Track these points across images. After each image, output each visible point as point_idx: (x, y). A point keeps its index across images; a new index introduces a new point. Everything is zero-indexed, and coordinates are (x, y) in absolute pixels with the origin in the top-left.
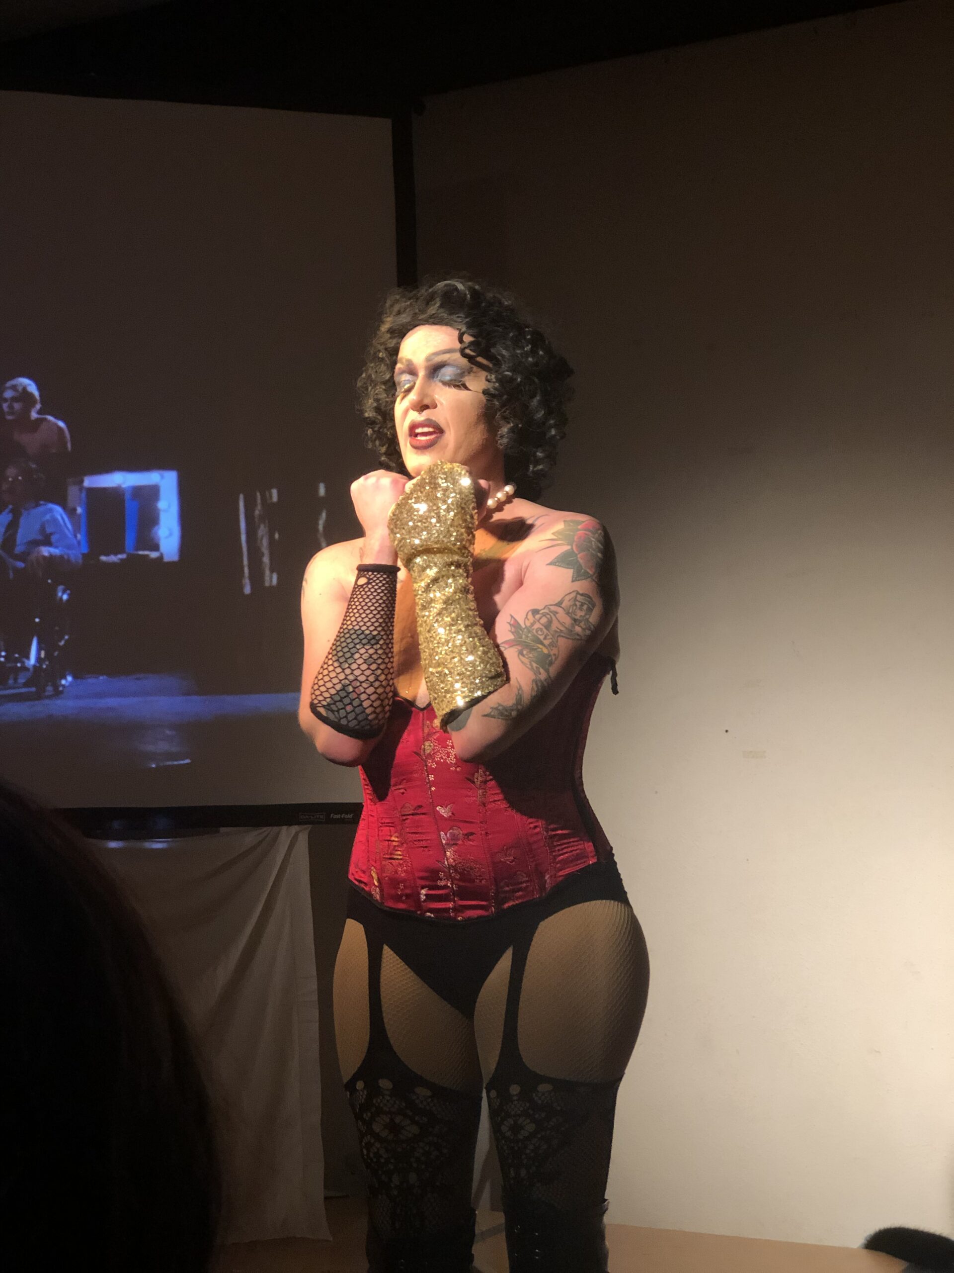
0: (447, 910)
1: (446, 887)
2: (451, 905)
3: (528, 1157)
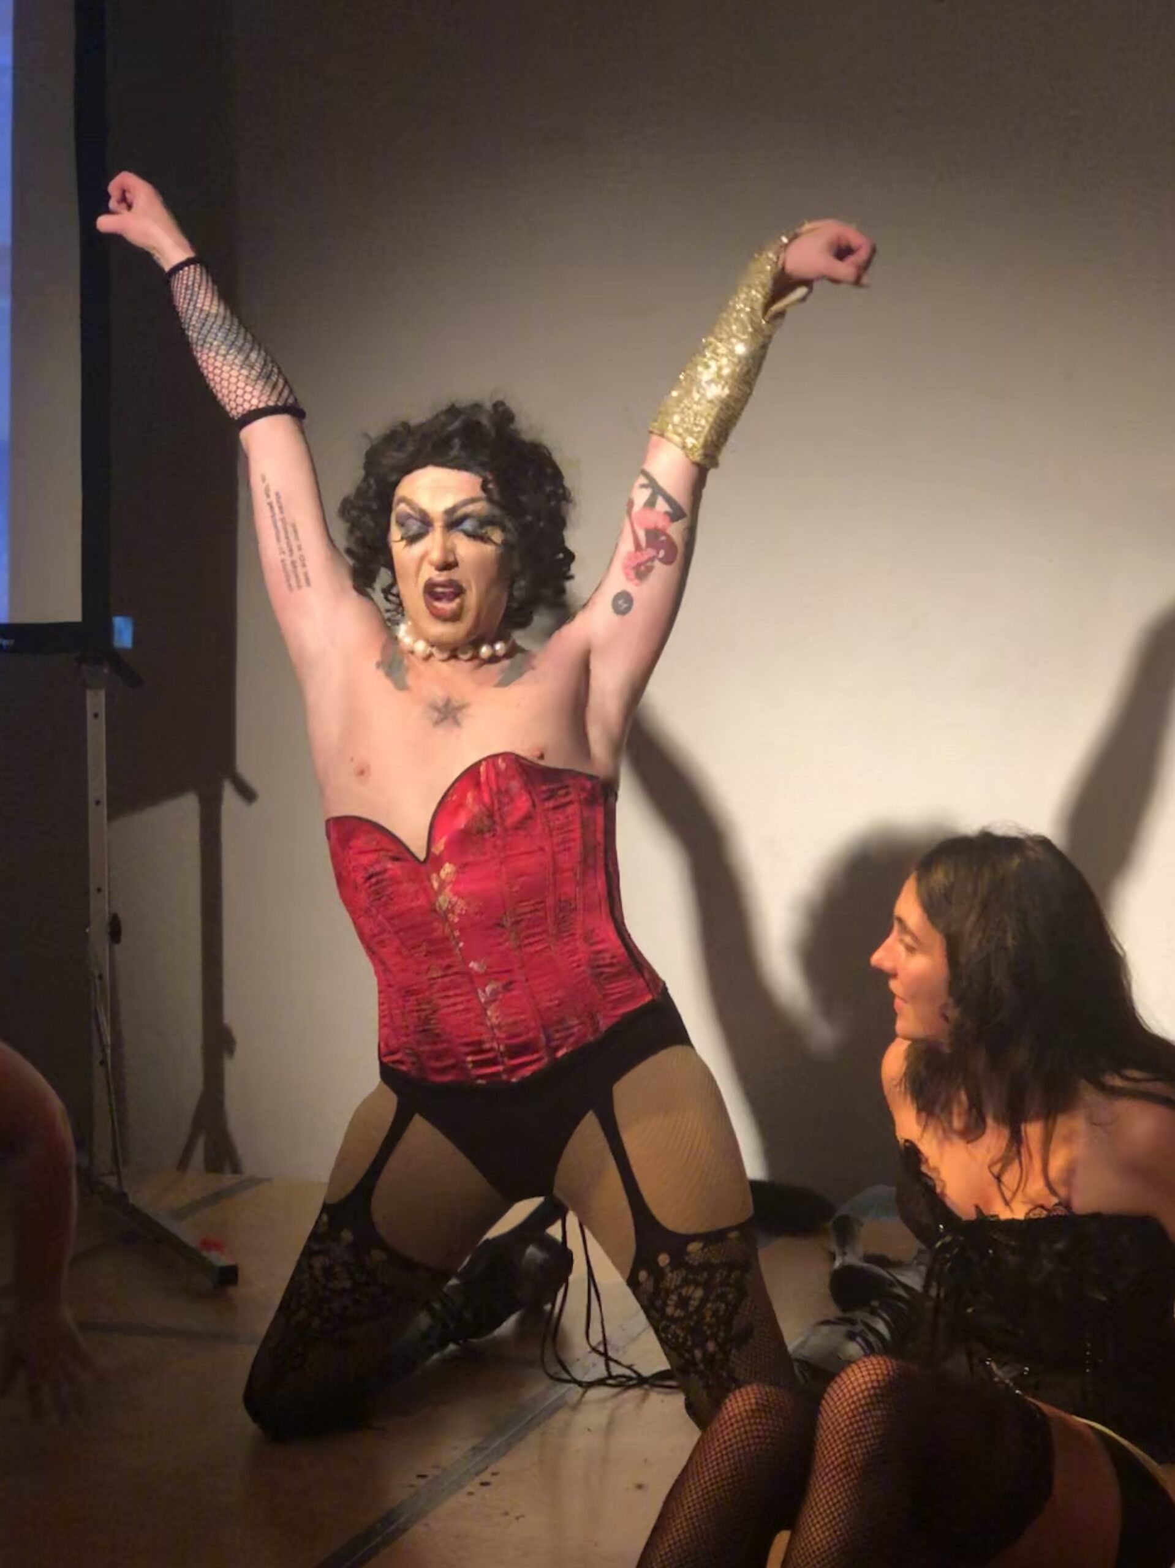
0: (497, 1074)
1: (491, 1049)
2: (500, 1068)
3: (710, 1326)
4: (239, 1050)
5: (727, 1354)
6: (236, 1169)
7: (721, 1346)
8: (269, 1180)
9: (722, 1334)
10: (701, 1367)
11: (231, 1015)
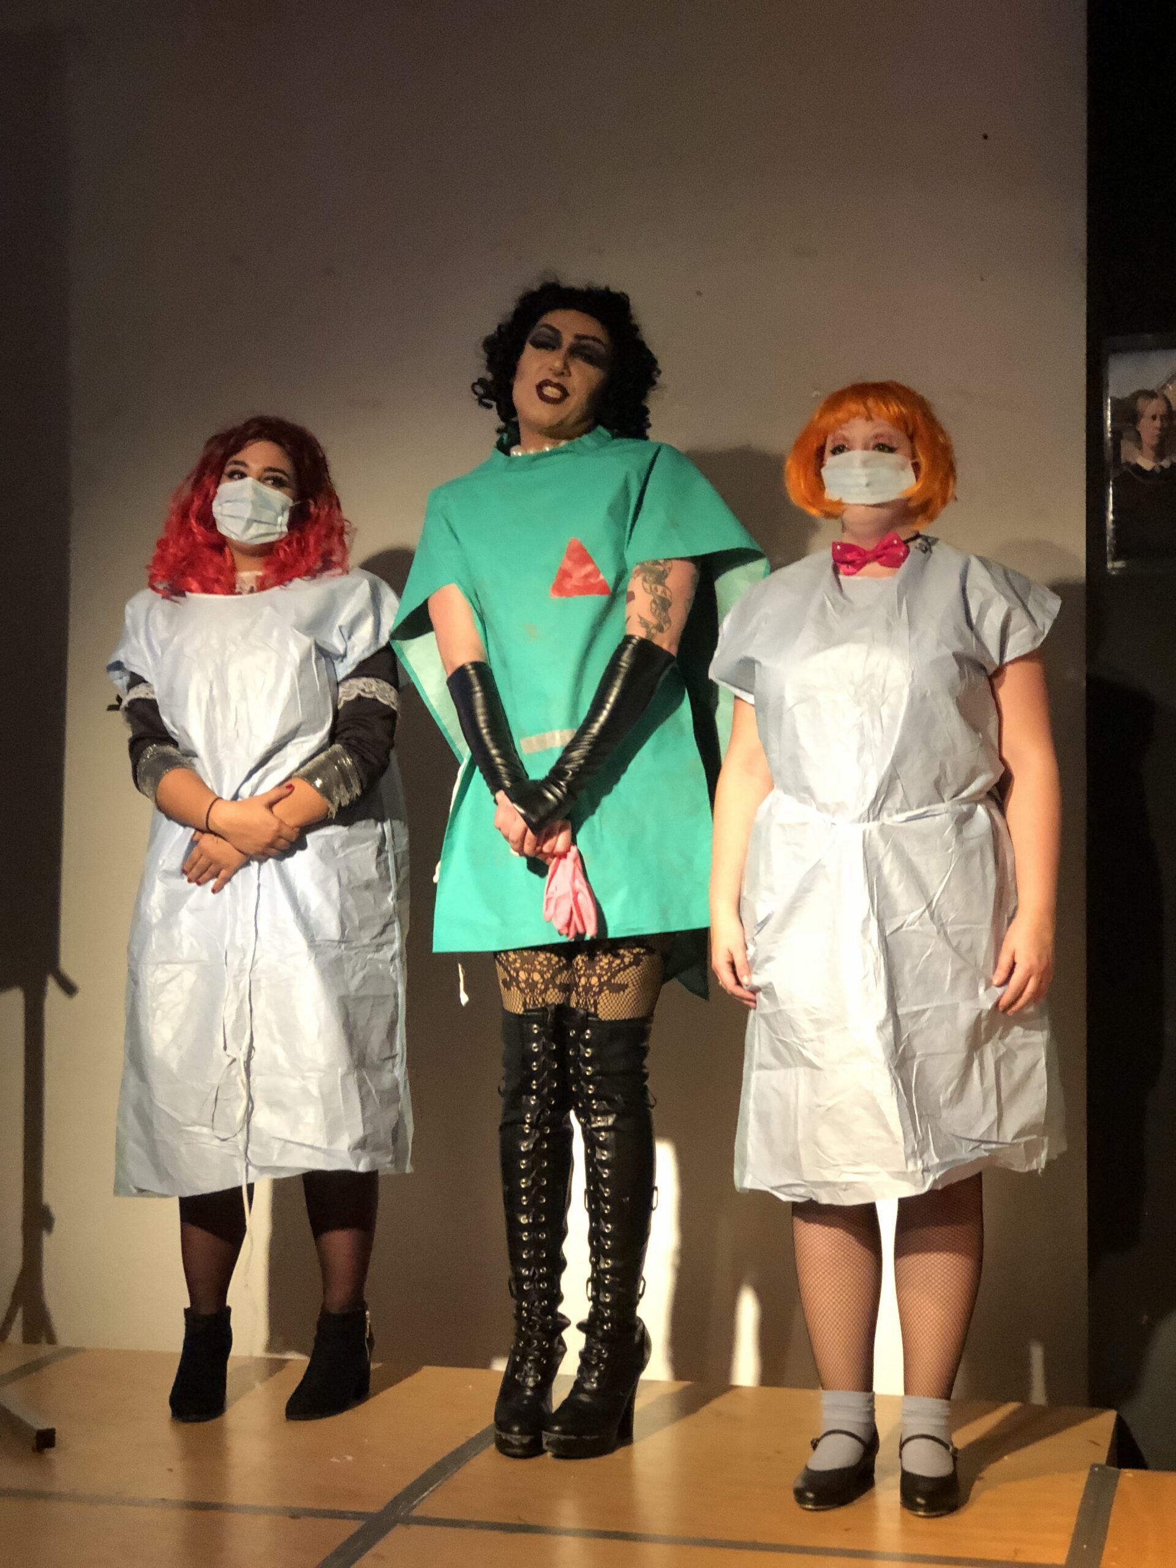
3: (602, 968)
4: (57, 1225)
5: (601, 991)
6: (52, 1340)
7: (601, 985)
8: (83, 1350)
9: (606, 978)
10: (581, 989)
11: (50, 1196)
